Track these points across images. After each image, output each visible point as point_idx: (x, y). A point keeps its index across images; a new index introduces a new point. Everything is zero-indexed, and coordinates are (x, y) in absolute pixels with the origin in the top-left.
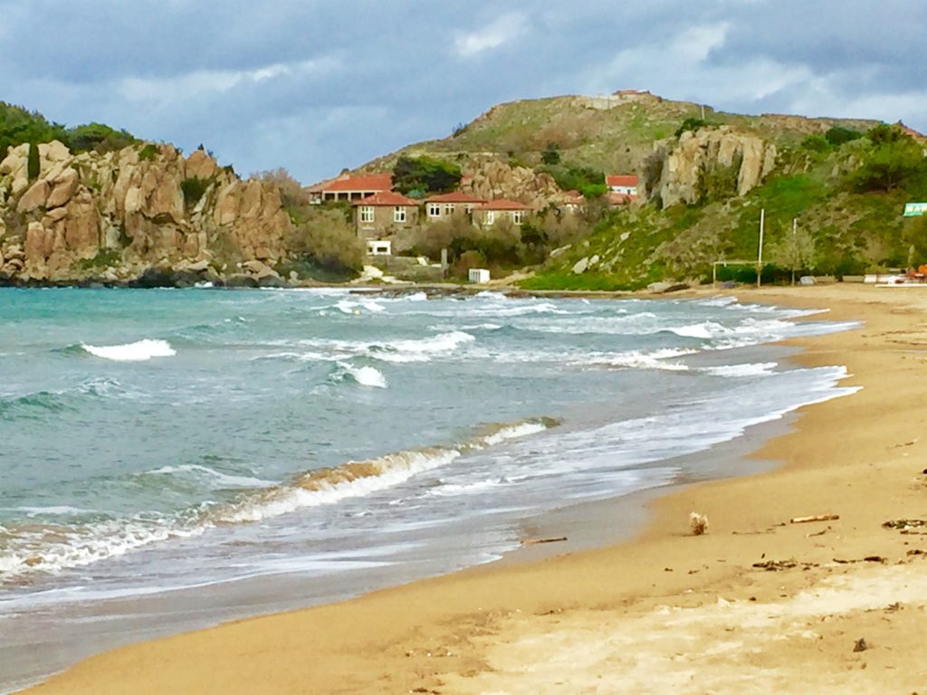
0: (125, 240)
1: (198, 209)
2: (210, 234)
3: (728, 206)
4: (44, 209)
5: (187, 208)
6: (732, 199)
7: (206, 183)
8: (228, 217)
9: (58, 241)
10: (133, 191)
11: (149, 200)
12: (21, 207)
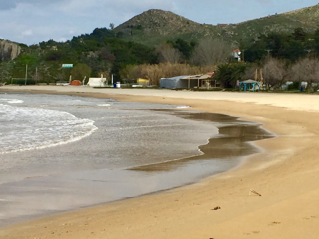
3: (9, 63)
6: (10, 61)
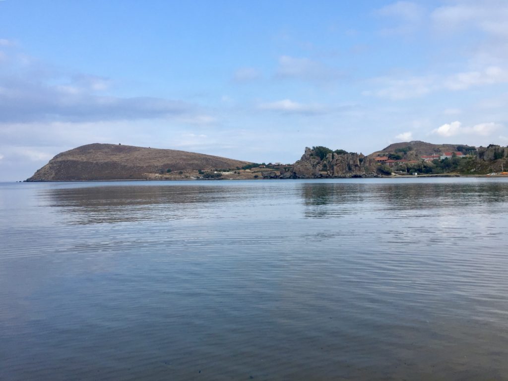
0: (350, 169)
1: (362, 163)
2: (365, 168)
4: (336, 164)
5: (360, 164)
7: (363, 159)
8: (368, 165)
9: (339, 170)
10: (351, 161)
11: (354, 162)
12: (332, 164)
